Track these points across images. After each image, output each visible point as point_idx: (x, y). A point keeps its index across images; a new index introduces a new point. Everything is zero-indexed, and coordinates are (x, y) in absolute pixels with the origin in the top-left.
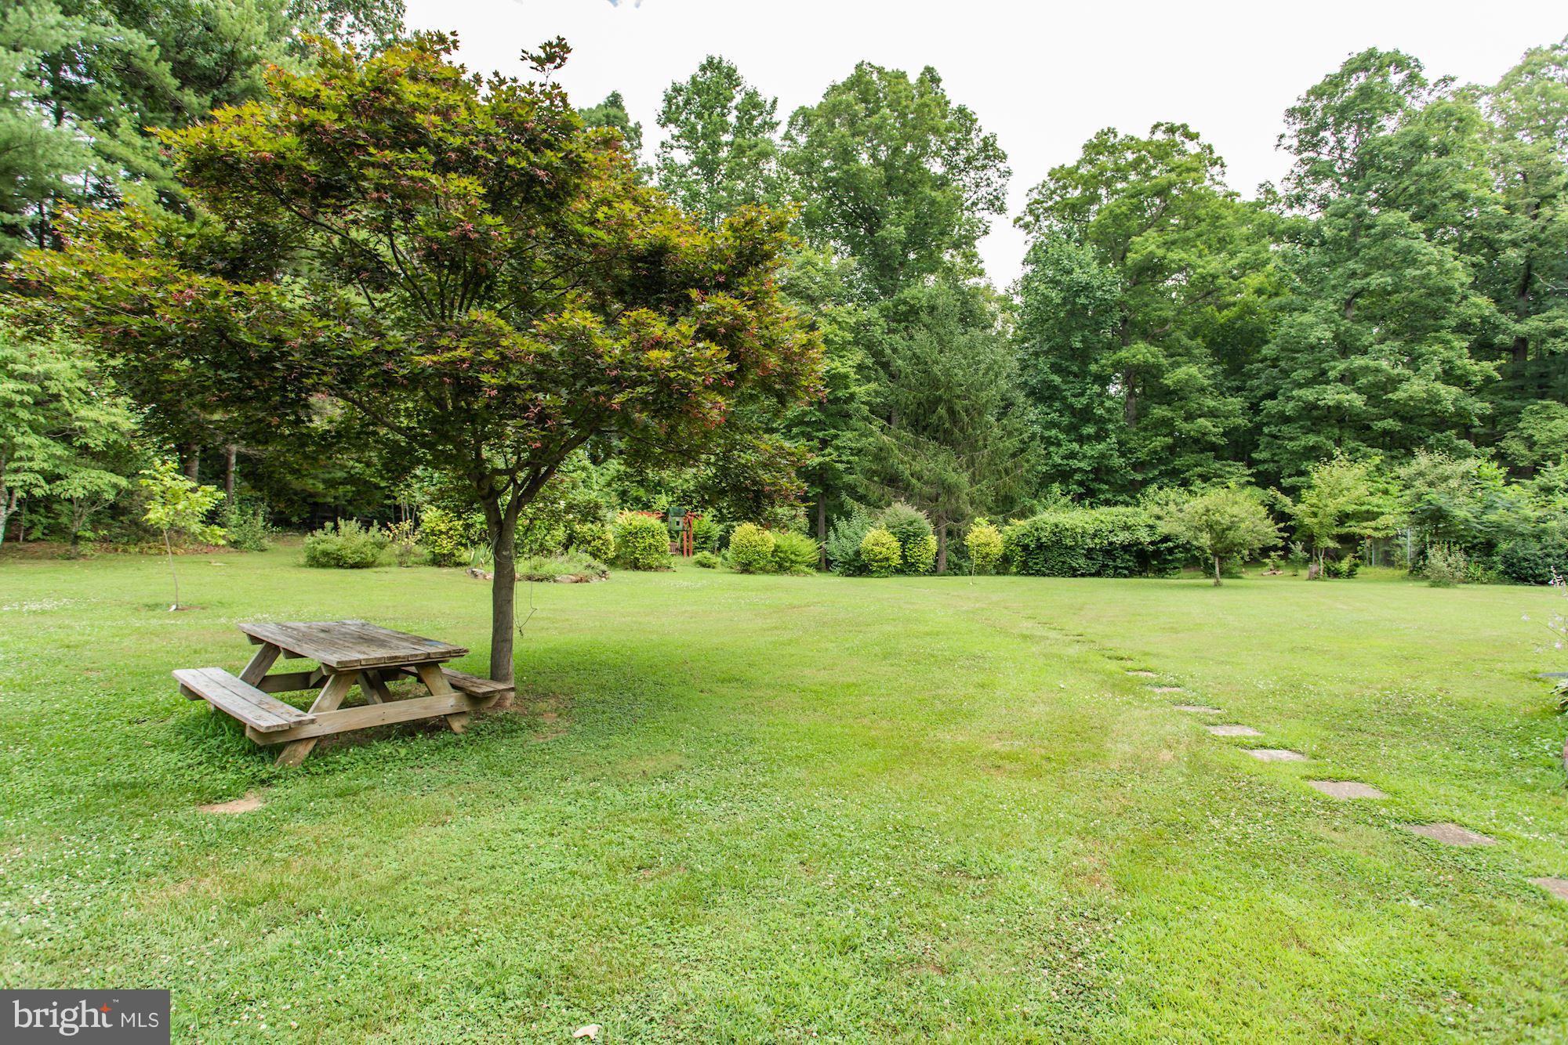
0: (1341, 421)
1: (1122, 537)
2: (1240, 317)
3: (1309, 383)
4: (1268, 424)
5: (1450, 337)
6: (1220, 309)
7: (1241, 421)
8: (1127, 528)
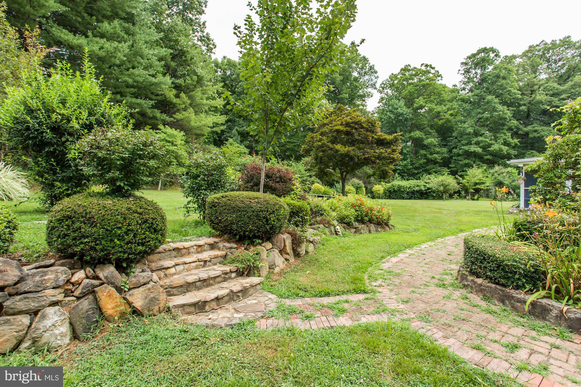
0: (475, 156)
1: (417, 189)
2: (446, 122)
3: (466, 144)
4: (454, 156)
5: (506, 132)
6: (440, 120)
7: (446, 155)
8: (418, 186)
